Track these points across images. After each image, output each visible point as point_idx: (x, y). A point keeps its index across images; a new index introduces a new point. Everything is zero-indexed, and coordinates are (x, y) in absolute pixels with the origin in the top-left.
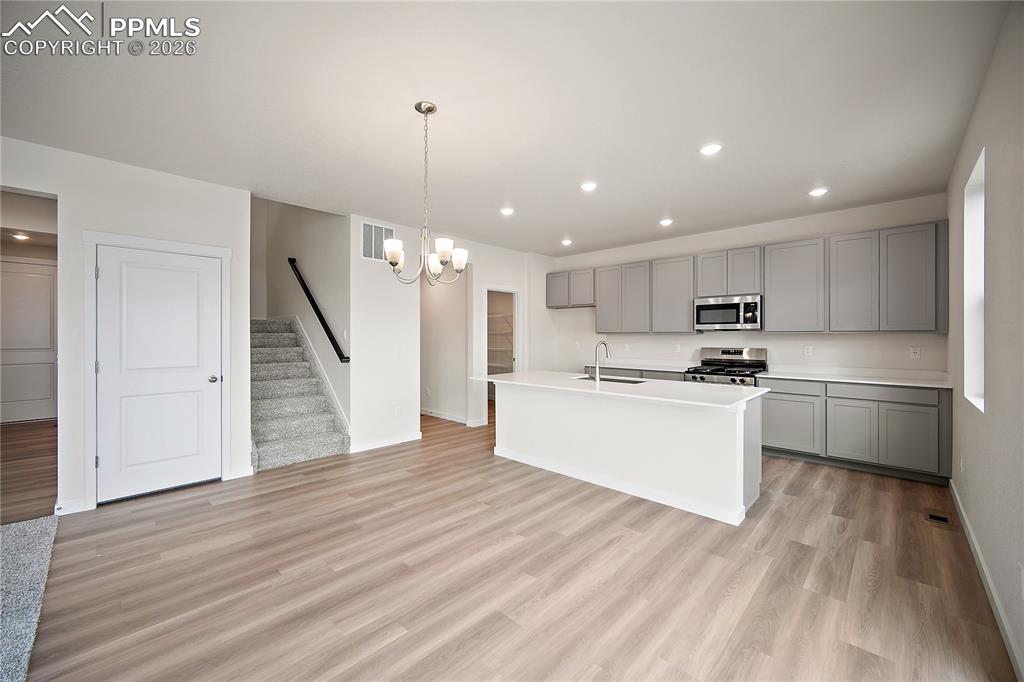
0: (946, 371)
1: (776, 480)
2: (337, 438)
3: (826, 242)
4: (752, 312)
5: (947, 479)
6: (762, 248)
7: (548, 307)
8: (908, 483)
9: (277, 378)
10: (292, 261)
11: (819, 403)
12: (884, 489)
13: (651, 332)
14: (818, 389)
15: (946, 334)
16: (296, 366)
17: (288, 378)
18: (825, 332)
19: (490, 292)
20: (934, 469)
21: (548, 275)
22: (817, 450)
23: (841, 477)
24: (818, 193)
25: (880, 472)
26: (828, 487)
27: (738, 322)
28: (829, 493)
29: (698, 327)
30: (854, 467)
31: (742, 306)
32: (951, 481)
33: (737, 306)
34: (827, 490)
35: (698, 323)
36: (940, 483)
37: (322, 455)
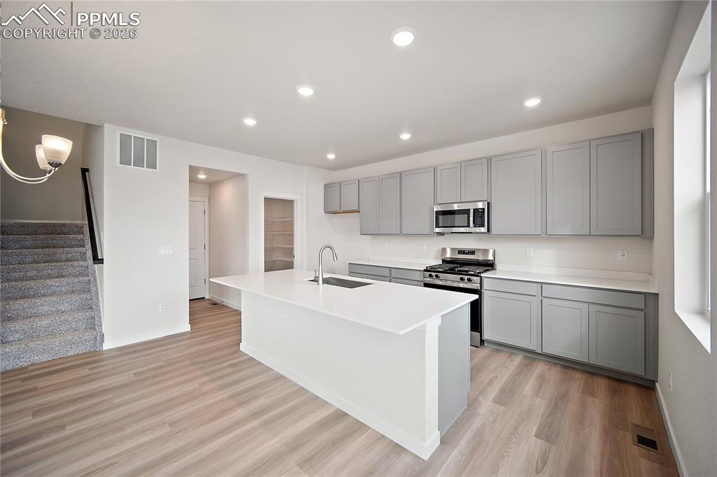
0: (651, 274)
1: (491, 381)
2: (89, 335)
3: (543, 153)
4: (480, 217)
5: (654, 382)
6: (489, 160)
7: (325, 212)
8: (616, 384)
9: (49, 277)
10: (85, 171)
11: (535, 302)
12: (592, 394)
13: (401, 234)
14: (534, 290)
15: (652, 238)
16: (72, 266)
17: (63, 276)
18: (544, 236)
19: (266, 199)
20: (641, 372)
21: (325, 185)
22: (534, 346)
23: (554, 374)
24: (532, 103)
25: (590, 371)
26: (538, 391)
27: (468, 226)
28: (538, 400)
29: (437, 230)
30: (567, 365)
31: (472, 212)
32: (657, 384)
33: (467, 212)
34: (537, 396)
35: (437, 226)
36: (647, 386)
37: (69, 354)
